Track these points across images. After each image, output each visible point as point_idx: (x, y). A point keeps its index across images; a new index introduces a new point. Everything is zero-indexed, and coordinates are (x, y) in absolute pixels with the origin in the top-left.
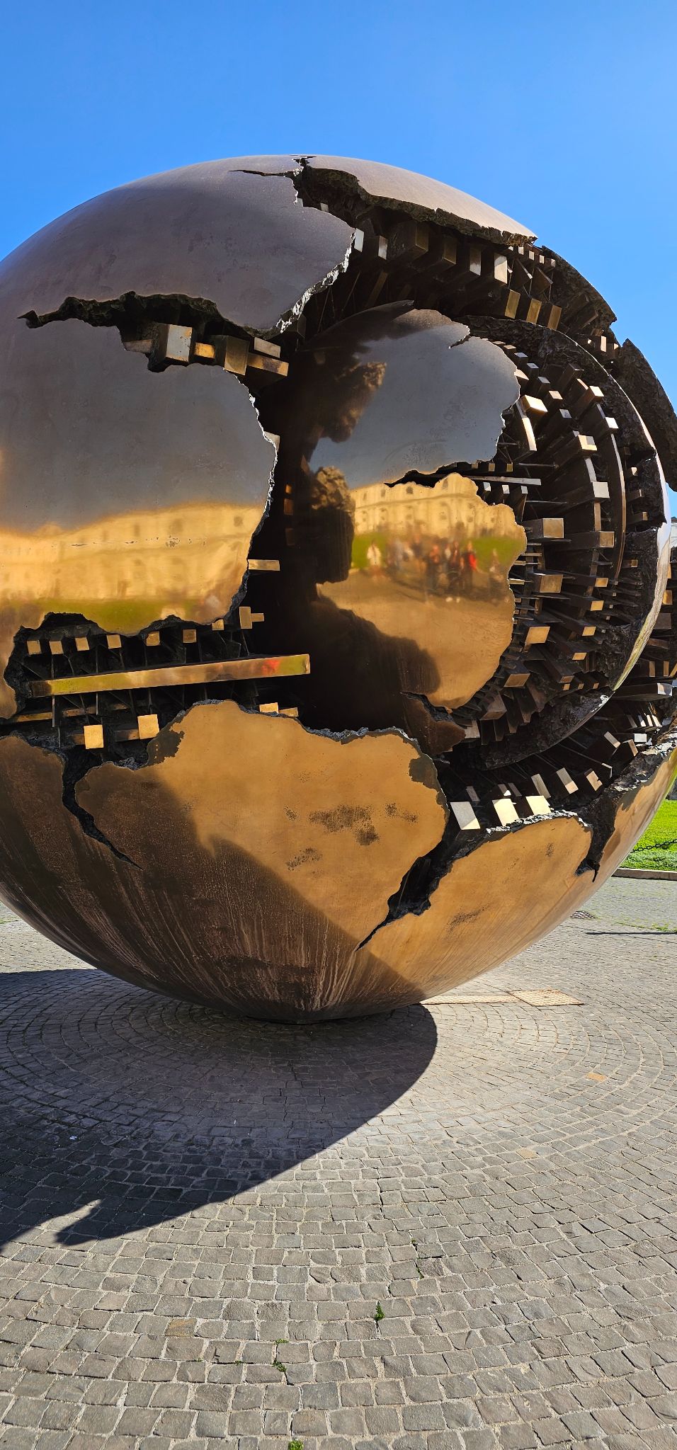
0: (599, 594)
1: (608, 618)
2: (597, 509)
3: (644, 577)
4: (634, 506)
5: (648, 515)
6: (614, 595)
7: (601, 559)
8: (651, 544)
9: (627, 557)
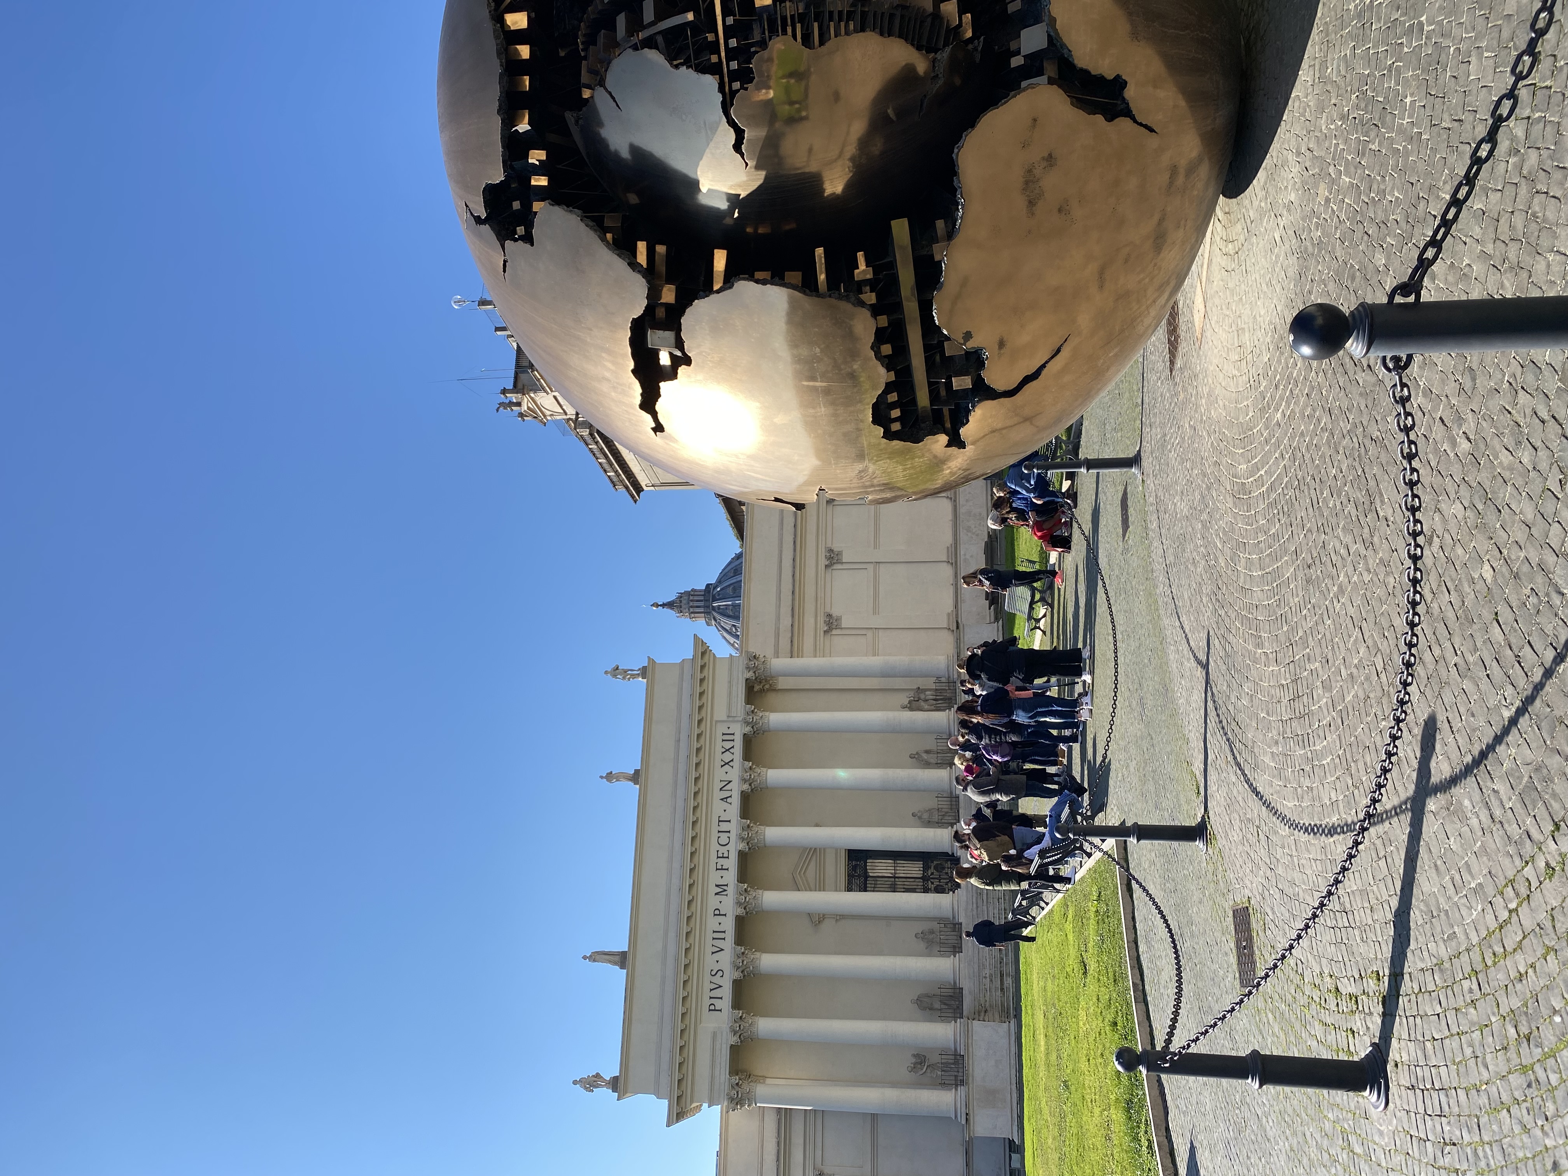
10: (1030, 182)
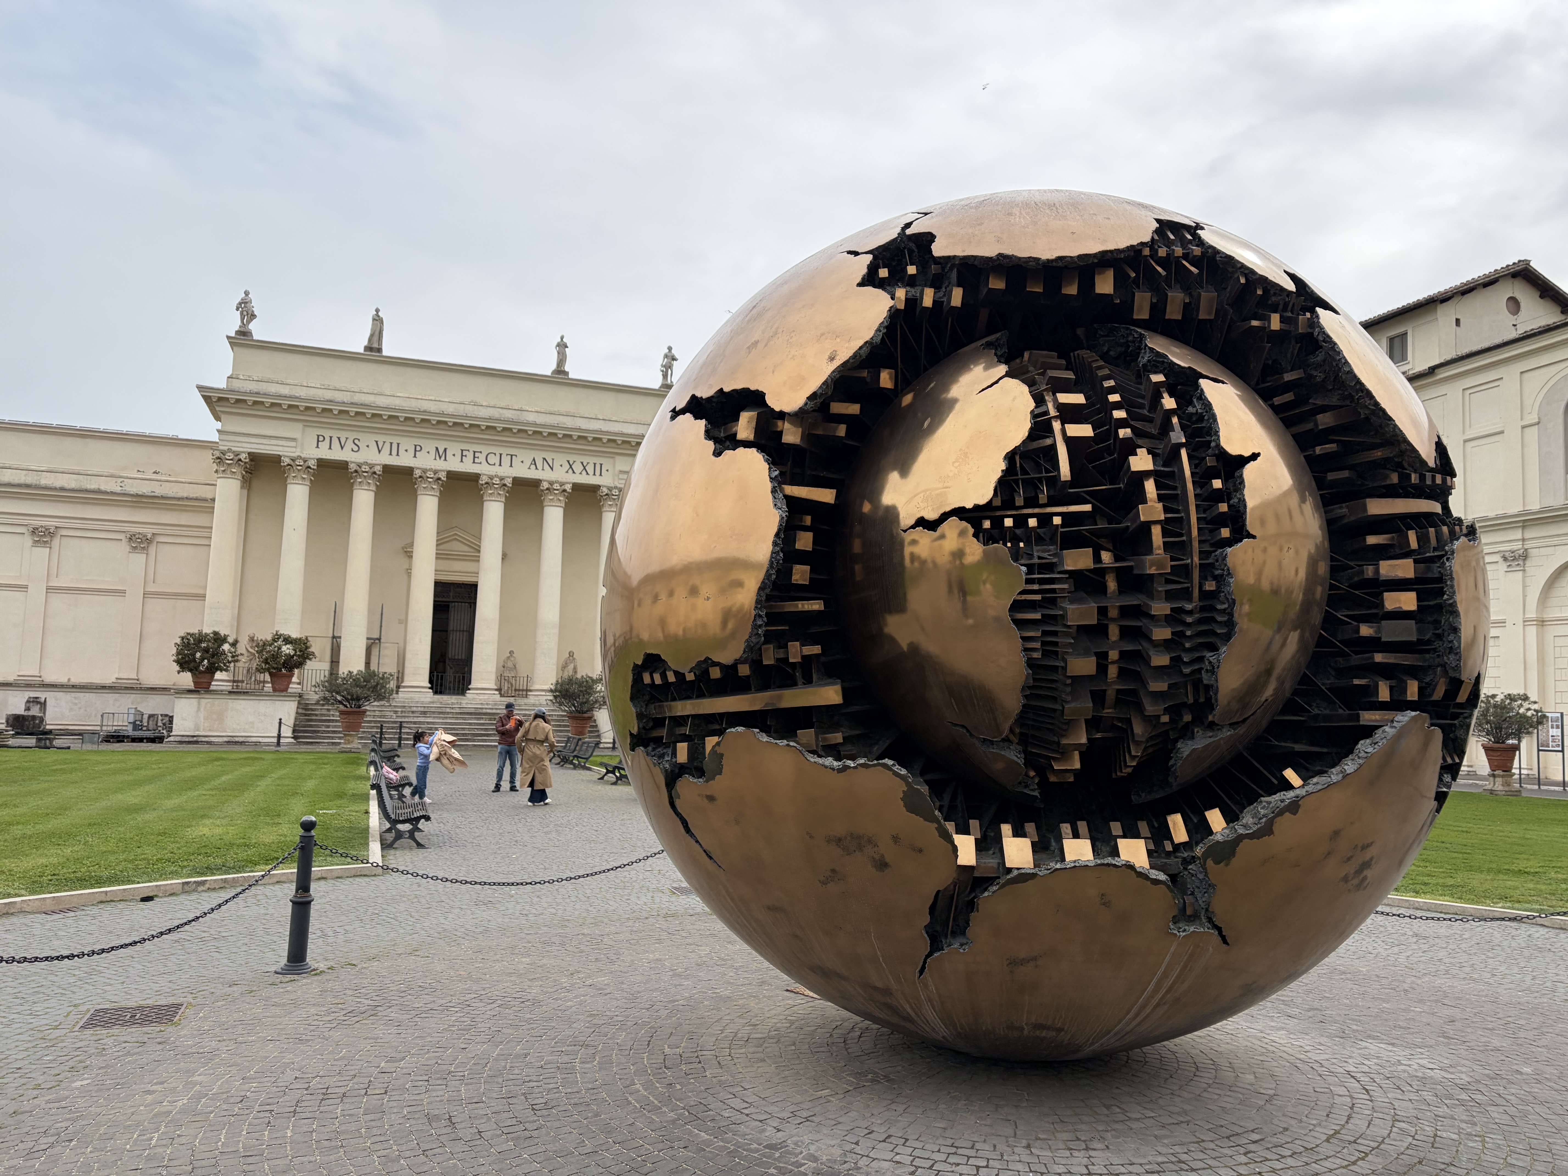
2: (1156, 531)
5: (1227, 532)
10: (859, 841)
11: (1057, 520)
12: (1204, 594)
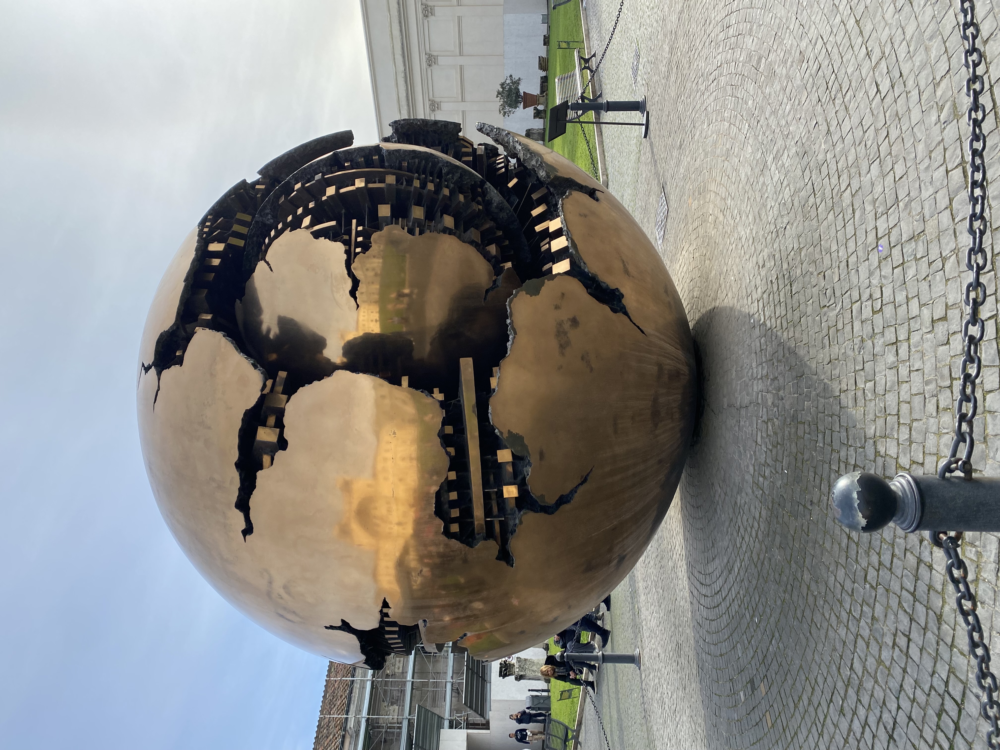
0: (424, 185)
1: (438, 180)
2: (371, 185)
3: (413, 158)
4: (369, 163)
5: (375, 155)
6: (424, 176)
7: (402, 184)
8: (393, 153)
9: (400, 168)
10: (560, 333)
11: (360, 228)
12: (409, 170)
